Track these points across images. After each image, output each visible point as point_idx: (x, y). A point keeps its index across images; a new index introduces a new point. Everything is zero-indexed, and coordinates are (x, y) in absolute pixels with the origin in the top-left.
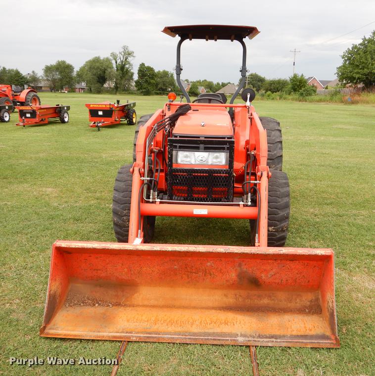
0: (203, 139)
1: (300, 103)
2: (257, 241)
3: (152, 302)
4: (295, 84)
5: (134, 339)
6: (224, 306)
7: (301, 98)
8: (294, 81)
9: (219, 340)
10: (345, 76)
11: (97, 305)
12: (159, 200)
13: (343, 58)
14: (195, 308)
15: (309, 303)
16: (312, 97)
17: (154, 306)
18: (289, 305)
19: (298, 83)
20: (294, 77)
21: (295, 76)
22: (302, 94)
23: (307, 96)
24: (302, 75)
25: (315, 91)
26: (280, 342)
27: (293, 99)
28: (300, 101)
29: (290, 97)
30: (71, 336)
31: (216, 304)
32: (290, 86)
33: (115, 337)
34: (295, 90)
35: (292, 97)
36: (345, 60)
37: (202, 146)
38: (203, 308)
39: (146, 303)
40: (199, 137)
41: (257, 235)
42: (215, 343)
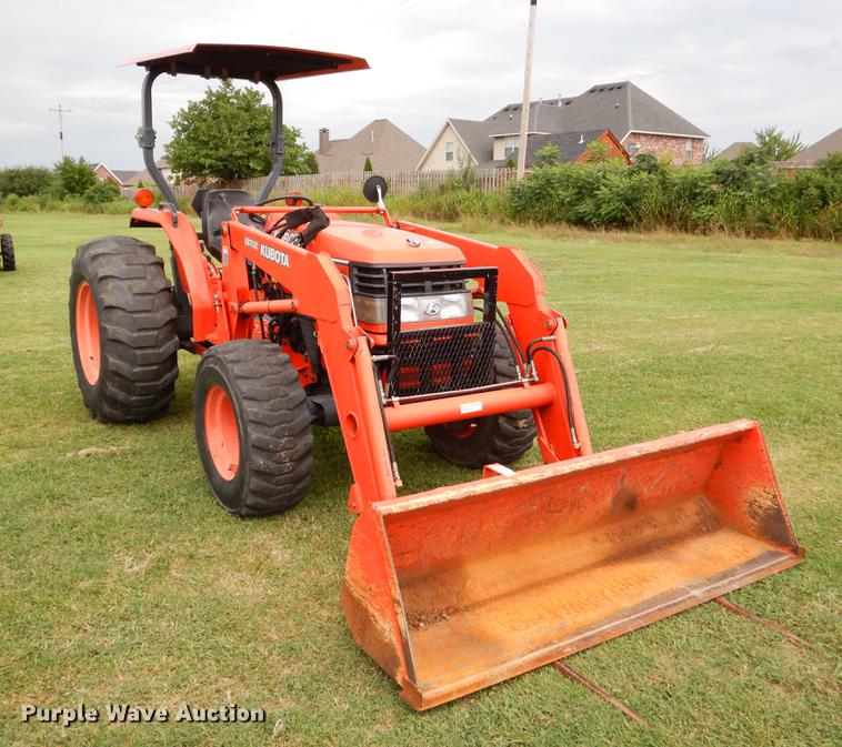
0: (429, 270)
1: (91, 216)
2: (575, 440)
3: (502, 588)
4: (71, 178)
5: (569, 651)
6: (604, 557)
7: (90, 206)
8: (67, 171)
9: (675, 604)
10: (184, 161)
11: (422, 624)
12: (398, 399)
13: (173, 127)
14: (569, 575)
15: (697, 518)
16: (115, 204)
17: (511, 594)
18: (678, 527)
19: (77, 177)
20: (66, 164)
21: (67, 161)
22: (91, 199)
23: (102, 201)
24: (82, 160)
25: (117, 192)
26: (741, 579)
27: (72, 210)
28: (90, 212)
29: (65, 205)
30: (470, 687)
31: (593, 559)
32: (59, 183)
33: (539, 660)
34: (72, 190)
35: (68, 205)
36: (178, 131)
37: (428, 284)
38: (580, 571)
39: (493, 592)
40: (420, 268)
41: (573, 430)
42: (676, 610)
